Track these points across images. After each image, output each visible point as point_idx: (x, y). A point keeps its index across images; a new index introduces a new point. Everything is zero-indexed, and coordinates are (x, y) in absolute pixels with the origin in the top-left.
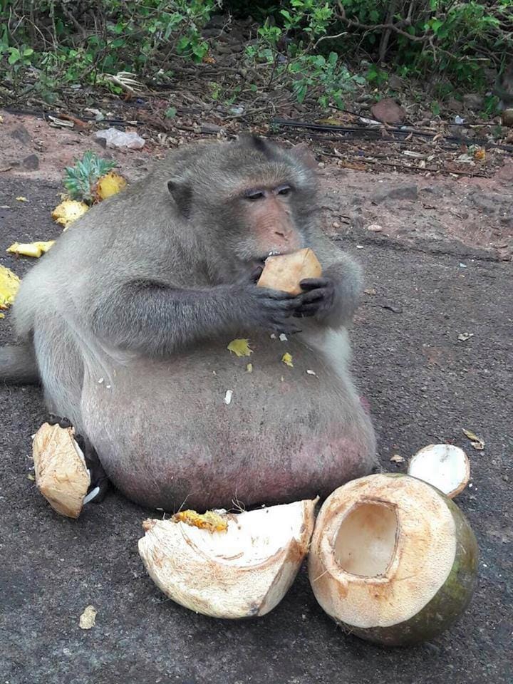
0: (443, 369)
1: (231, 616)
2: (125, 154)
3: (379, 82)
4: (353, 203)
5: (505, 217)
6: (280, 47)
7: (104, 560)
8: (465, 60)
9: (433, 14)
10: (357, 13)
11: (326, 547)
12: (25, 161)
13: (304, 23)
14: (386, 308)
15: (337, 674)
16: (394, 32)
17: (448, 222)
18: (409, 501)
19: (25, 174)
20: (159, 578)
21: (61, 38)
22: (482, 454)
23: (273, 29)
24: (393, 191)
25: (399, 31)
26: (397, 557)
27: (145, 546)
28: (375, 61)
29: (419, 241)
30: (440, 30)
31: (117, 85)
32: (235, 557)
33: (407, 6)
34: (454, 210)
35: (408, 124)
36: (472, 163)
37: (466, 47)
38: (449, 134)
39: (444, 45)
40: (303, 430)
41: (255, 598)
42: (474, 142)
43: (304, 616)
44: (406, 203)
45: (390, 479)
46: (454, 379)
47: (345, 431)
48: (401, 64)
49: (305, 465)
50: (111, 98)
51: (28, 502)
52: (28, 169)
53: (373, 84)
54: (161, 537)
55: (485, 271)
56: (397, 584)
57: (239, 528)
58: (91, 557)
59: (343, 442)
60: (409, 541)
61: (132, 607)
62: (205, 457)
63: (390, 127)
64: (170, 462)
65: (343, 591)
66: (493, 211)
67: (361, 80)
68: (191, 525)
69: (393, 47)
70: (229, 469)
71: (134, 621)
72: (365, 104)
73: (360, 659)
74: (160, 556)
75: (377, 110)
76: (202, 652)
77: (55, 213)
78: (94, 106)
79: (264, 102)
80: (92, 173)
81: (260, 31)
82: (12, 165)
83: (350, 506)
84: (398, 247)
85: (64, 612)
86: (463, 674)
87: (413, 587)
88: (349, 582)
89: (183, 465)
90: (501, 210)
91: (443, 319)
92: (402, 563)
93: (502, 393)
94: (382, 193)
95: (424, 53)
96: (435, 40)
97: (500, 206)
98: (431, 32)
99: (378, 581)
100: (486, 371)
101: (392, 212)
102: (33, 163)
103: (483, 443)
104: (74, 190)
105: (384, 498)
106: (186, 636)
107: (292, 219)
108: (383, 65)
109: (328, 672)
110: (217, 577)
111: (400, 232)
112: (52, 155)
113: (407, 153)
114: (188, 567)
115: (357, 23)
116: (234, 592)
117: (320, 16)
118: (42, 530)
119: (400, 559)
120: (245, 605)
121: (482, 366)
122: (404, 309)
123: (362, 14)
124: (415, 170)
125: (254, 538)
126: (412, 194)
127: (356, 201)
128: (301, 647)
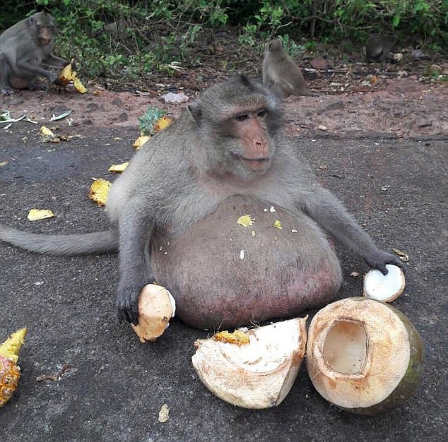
0: (375, 210)
1: (258, 407)
2: (176, 105)
3: (313, 48)
4: (307, 116)
5: (397, 112)
6: (257, 36)
7: (173, 368)
8: (359, 29)
9: (338, 6)
10: (296, 13)
11: (317, 354)
12: (120, 117)
13: (268, 20)
14: (334, 176)
15: (334, 438)
16: (318, 20)
17: (364, 119)
18: (373, 318)
19: (120, 124)
20: (208, 382)
21: (140, 49)
22: (408, 264)
23: (252, 27)
24: (329, 106)
25: (321, 19)
26: (369, 360)
27: (197, 360)
28: (309, 37)
29: (348, 133)
30: (343, 15)
31: (171, 69)
32: (257, 362)
33: (323, 4)
34: (366, 112)
35: (331, 69)
36: (370, 85)
37: (358, 23)
38: (355, 71)
39: (346, 23)
40: (294, 270)
41: (272, 394)
42: (369, 73)
43: (307, 396)
44: (337, 111)
45: (357, 302)
46: (382, 216)
47: (322, 267)
48: (324, 37)
49: (297, 293)
50: (169, 77)
51: (124, 332)
52: (122, 121)
53: (309, 49)
54: (206, 353)
55: (390, 145)
56: (370, 379)
57: (258, 339)
58: (164, 367)
59: (320, 274)
60: (377, 348)
61: (192, 402)
62: (231, 296)
63: (322, 71)
64: (209, 302)
65: (333, 384)
66: (389, 110)
67: (303, 48)
68: (225, 343)
69: (318, 29)
70: (247, 302)
71: (195, 412)
72: (306, 61)
73: (349, 424)
74: (207, 366)
75: (313, 63)
76: (241, 432)
77: (135, 145)
78: (160, 82)
79: (251, 67)
80: (153, 118)
81: (245, 28)
82: (113, 120)
83: (331, 323)
84: (336, 138)
85: (148, 411)
86: (420, 428)
87: (382, 380)
88: (337, 378)
89: (217, 303)
90: (394, 108)
91: (370, 179)
92: (373, 364)
93: (414, 222)
94: (323, 108)
95: (336, 29)
96: (340, 21)
97: (393, 106)
98: (338, 17)
99: (358, 377)
100: (401, 208)
101: (331, 117)
102: (124, 117)
103: (407, 257)
104: (144, 130)
105: (354, 317)
106: (229, 420)
107: (266, 132)
108: (314, 39)
109: (328, 437)
110: (245, 380)
111: (336, 129)
112: (136, 112)
113: (333, 84)
114: (226, 374)
115: (297, 18)
116: (258, 391)
117: (277, 15)
118: (133, 350)
119: (372, 361)
120: (267, 400)
121: (398, 205)
122: (345, 175)
123: (299, 12)
124: (338, 93)
125: (268, 345)
126: (340, 105)
127: (308, 114)
128: (308, 420)
